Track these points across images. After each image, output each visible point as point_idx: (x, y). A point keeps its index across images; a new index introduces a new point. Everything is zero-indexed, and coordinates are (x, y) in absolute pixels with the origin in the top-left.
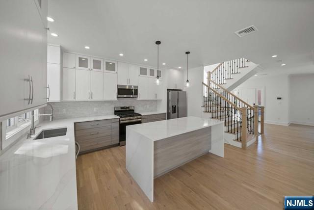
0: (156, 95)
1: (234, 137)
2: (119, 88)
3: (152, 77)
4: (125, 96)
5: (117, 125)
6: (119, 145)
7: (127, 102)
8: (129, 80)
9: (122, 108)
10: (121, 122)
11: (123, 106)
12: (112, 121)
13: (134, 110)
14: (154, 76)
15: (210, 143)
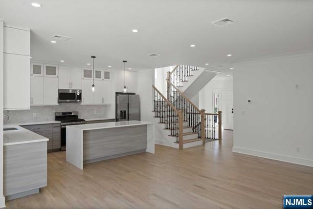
0: (103, 99)
1: (174, 139)
2: (61, 92)
3: (99, 79)
4: (68, 101)
5: (59, 130)
6: (60, 150)
7: (69, 107)
8: (71, 84)
9: (63, 113)
10: (63, 127)
11: (65, 111)
12: (54, 126)
13: (77, 116)
14: (100, 78)
15: (146, 143)
